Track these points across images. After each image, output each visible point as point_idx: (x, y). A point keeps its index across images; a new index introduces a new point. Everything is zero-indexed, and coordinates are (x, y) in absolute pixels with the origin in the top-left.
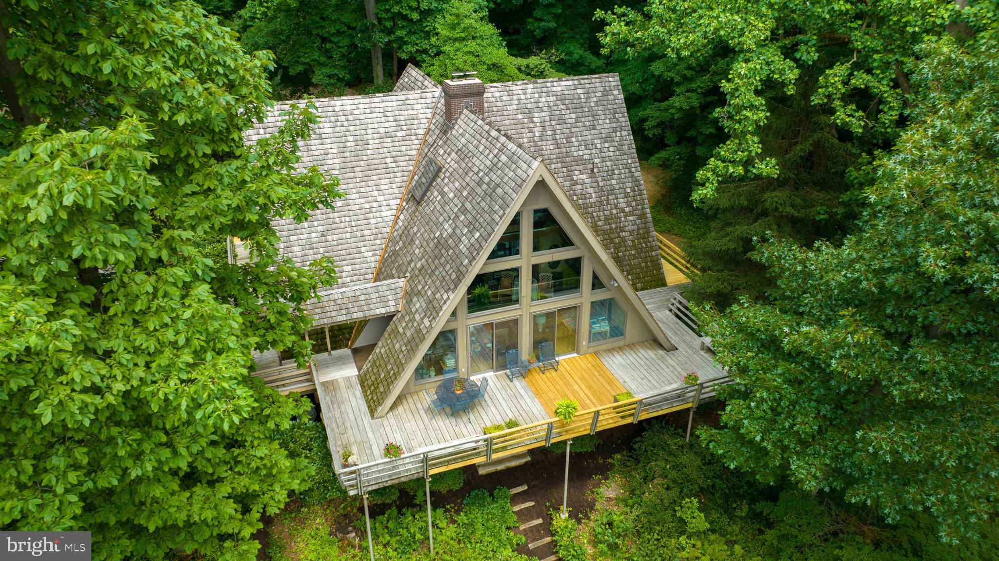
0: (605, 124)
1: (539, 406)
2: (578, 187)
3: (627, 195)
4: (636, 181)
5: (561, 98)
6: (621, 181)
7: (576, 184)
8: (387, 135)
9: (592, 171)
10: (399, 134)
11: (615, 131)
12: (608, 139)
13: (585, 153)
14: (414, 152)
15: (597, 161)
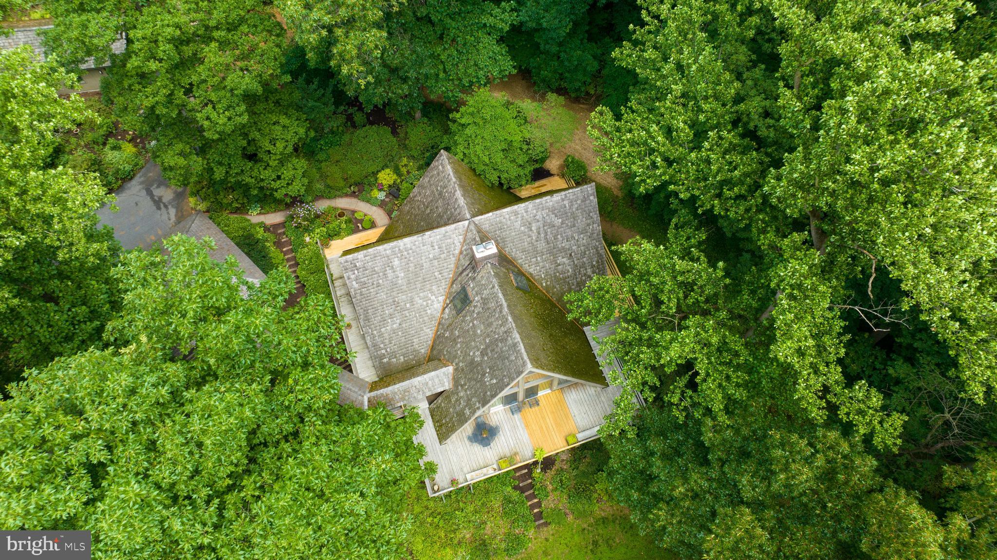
0: (581, 222)
1: (527, 436)
2: (560, 267)
3: (593, 266)
4: (600, 256)
5: (553, 210)
6: (590, 258)
7: (559, 265)
8: (435, 258)
9: (571, 255)
10: (442, 256)
11: (588, 225)
12: (584, 231)
13: (565, 244)
14: (452, 266)
15: (574, 248)
